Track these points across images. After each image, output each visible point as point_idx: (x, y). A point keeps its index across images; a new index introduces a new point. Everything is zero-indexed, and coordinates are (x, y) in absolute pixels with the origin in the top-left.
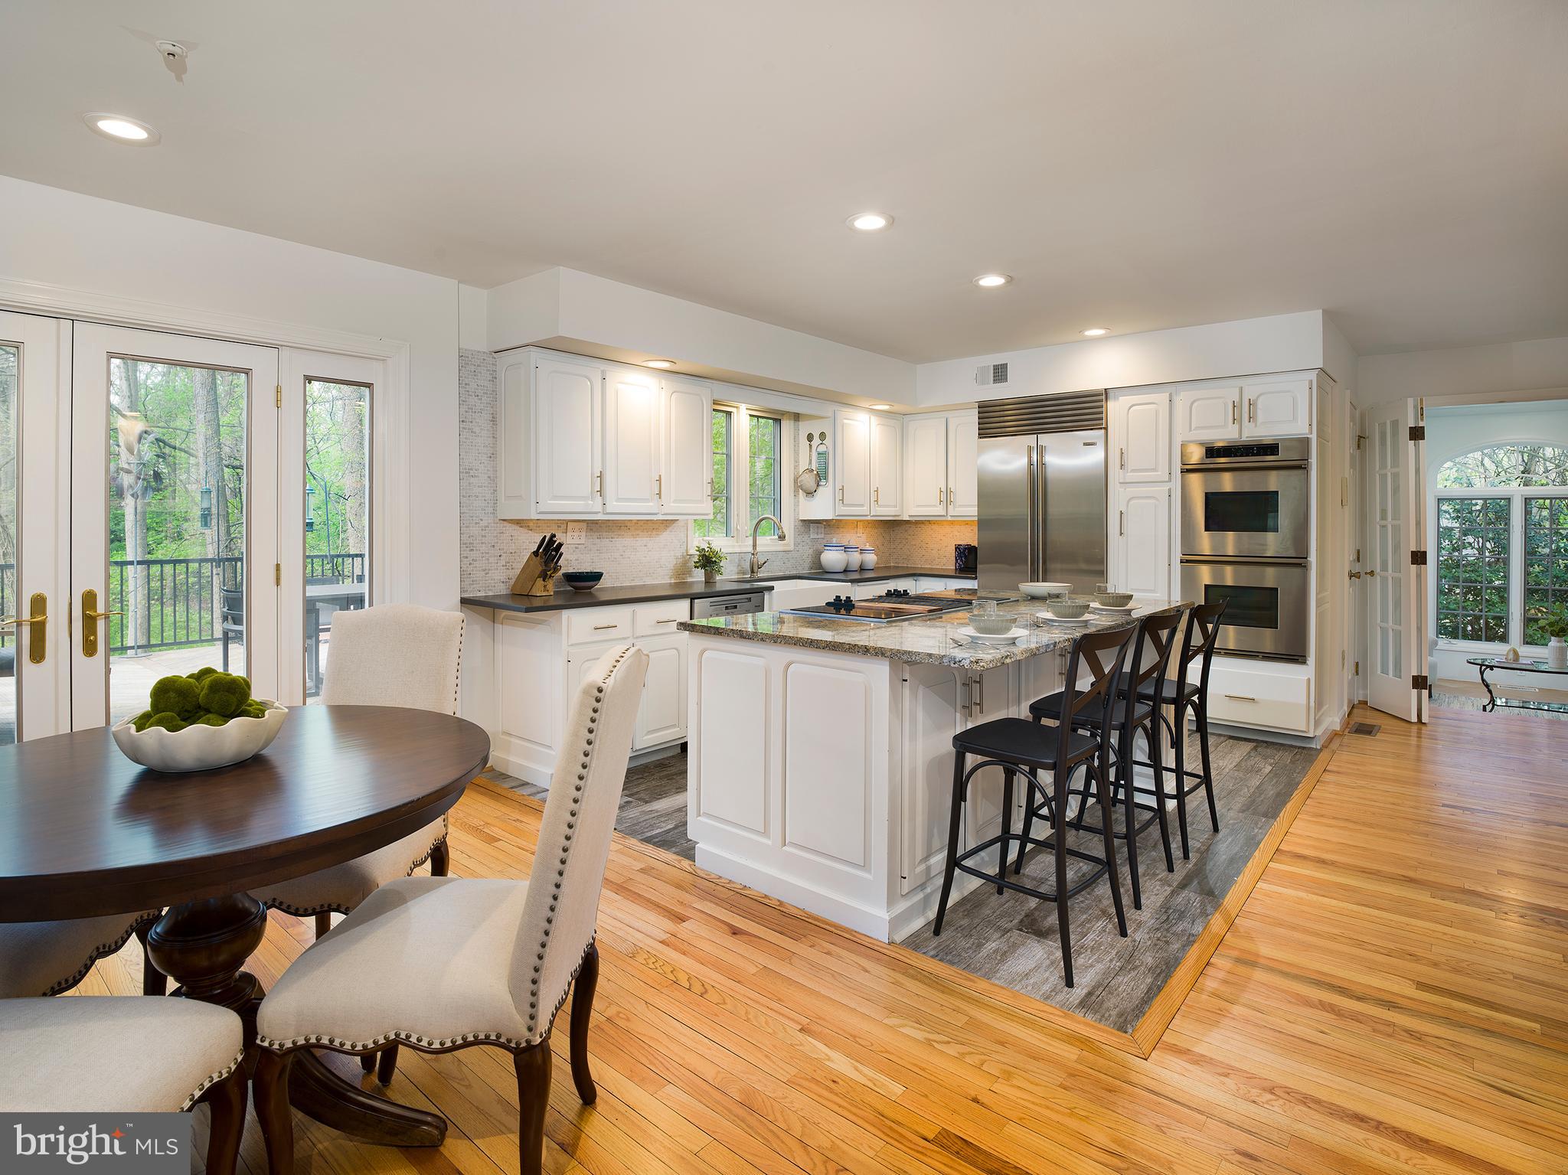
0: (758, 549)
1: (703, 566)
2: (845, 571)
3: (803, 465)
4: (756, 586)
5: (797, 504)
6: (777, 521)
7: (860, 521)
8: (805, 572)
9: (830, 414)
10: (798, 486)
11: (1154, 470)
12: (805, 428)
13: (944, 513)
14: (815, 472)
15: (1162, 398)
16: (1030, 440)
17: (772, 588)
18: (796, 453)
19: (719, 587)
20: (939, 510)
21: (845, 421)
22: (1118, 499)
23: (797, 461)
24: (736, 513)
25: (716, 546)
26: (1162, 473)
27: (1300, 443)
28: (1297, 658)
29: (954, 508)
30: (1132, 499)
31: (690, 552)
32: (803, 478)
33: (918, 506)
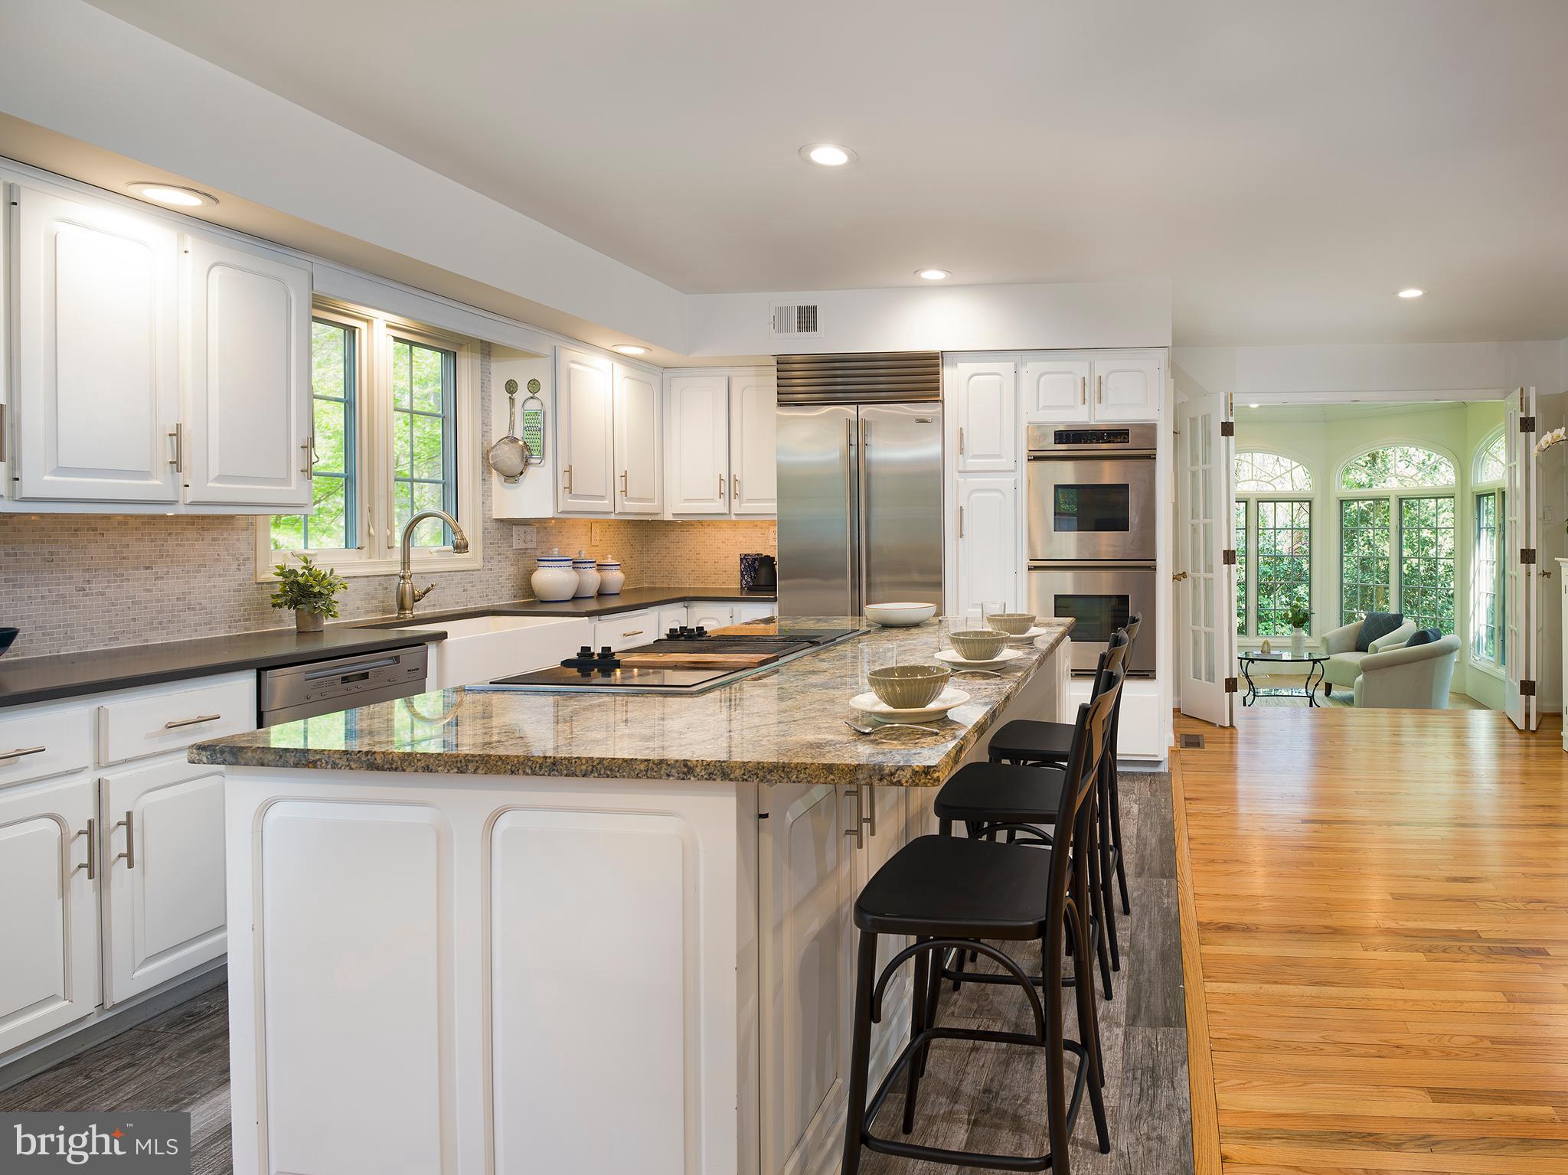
0: (413, 568)
1: (294, 603)
2: (575, 598)
3: (499, 430)
4: (408, 635)
5: (487, 494)
6: (450, 519)
7: (597, 522)
8: (504, 601)
9: (547, 351)
10: (488, 463)
11: (998, 456)
12: (501, 371)
13: (725, 510)
14: (521, 443)
15: (1006, 367)
16: (850, 410)
17: (443, 636)
18: (485, 410)
19: (330, 643)
20: (719, 506)
21: (573, 366)
22: (956, 492)
23: (486, 424)
24: (366, 506)
25: (321, 566)
26: (1006, 463)
27: (1149, 430)
28: (1147, 673)
29: (741, 503)
30: (972, 492)
31: (262, 578)
32: (498, 452)
33: (687, 500)
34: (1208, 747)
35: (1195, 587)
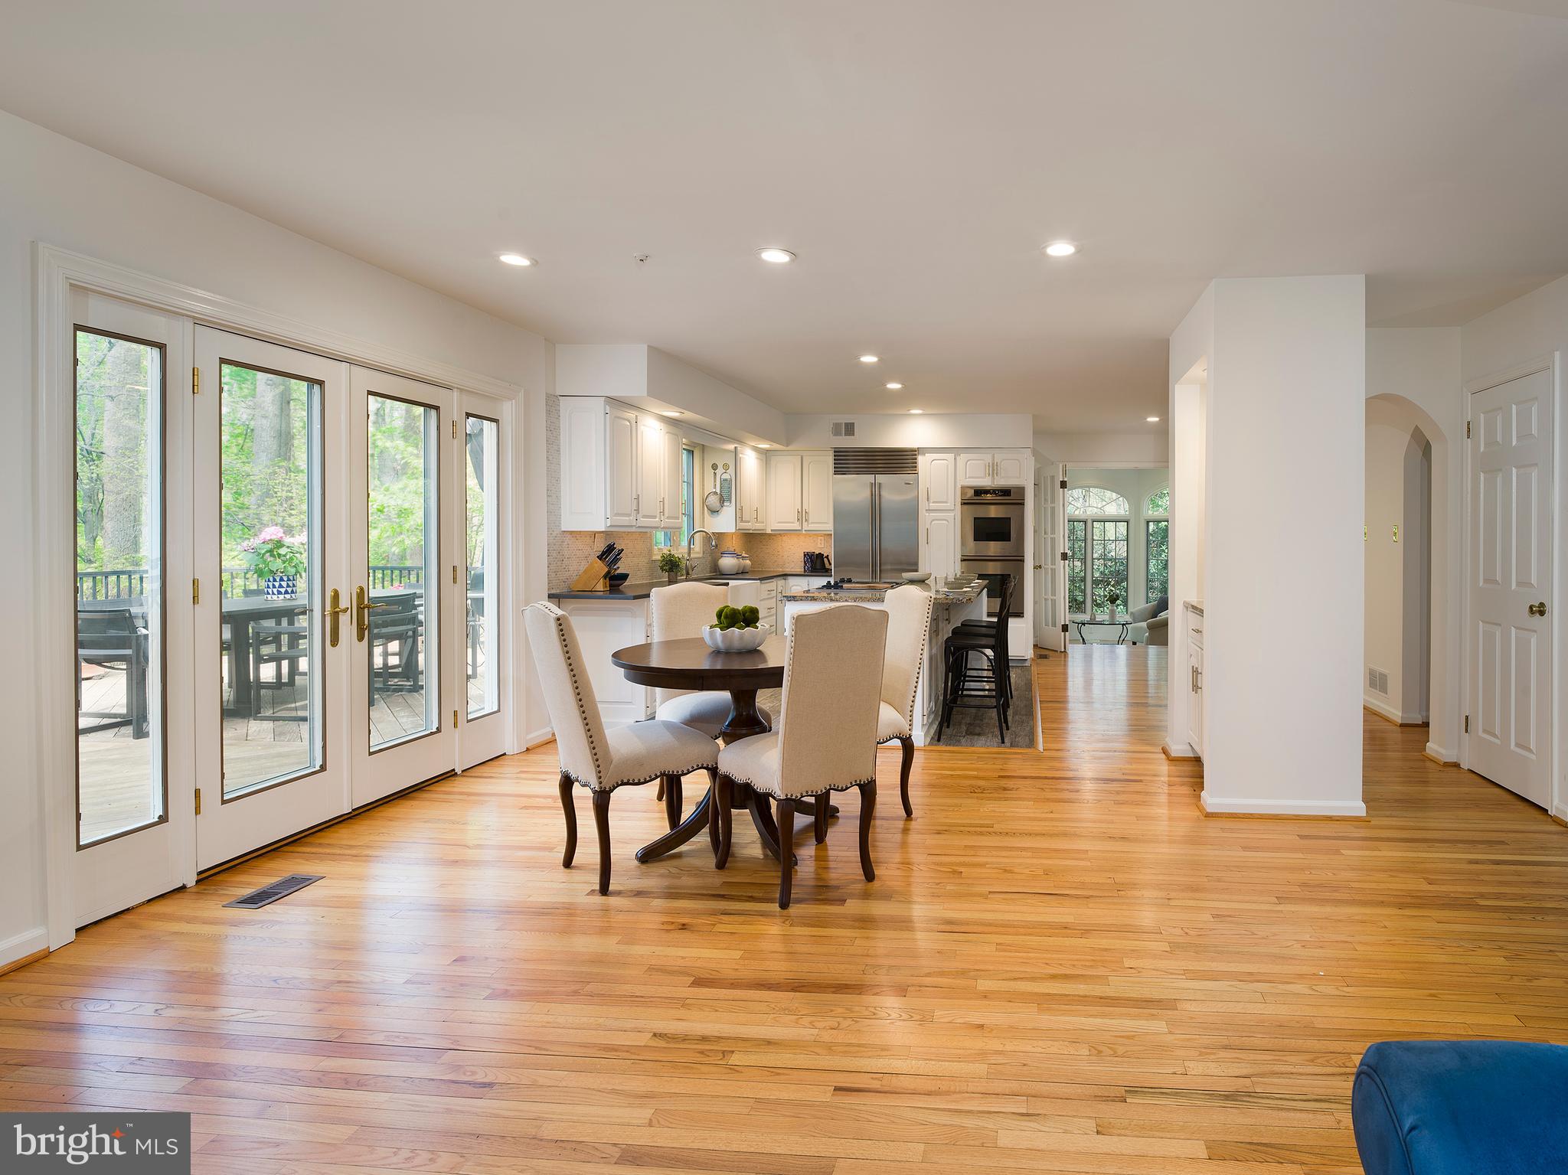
0: (692, 556)
1: (670, 569)
2: (737, 573)
3: (710, 489)
5: (704, 520)
9: (732, 450)
10: (706, 505)
11: (946, 502)
12: (711, 460)
13: (800, 528)
14: (719, 495)
15: (950, 457)
16: (870, 478)
18: (705, 479)
20: (796, 526)
21: (741, 456)
22: (925, 520)
23: (705, 485)
26: (949, 505)
27: (1021, 490)
28: (1020, 614)
29: (808, 524)
30: (933, 520)
31: (654, 558)
32: (709, 499)
33: (779, 522)
34: (1051, 659)
35: (1046, 573)
